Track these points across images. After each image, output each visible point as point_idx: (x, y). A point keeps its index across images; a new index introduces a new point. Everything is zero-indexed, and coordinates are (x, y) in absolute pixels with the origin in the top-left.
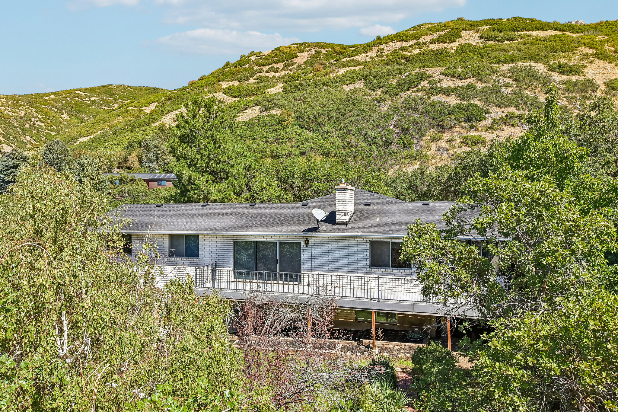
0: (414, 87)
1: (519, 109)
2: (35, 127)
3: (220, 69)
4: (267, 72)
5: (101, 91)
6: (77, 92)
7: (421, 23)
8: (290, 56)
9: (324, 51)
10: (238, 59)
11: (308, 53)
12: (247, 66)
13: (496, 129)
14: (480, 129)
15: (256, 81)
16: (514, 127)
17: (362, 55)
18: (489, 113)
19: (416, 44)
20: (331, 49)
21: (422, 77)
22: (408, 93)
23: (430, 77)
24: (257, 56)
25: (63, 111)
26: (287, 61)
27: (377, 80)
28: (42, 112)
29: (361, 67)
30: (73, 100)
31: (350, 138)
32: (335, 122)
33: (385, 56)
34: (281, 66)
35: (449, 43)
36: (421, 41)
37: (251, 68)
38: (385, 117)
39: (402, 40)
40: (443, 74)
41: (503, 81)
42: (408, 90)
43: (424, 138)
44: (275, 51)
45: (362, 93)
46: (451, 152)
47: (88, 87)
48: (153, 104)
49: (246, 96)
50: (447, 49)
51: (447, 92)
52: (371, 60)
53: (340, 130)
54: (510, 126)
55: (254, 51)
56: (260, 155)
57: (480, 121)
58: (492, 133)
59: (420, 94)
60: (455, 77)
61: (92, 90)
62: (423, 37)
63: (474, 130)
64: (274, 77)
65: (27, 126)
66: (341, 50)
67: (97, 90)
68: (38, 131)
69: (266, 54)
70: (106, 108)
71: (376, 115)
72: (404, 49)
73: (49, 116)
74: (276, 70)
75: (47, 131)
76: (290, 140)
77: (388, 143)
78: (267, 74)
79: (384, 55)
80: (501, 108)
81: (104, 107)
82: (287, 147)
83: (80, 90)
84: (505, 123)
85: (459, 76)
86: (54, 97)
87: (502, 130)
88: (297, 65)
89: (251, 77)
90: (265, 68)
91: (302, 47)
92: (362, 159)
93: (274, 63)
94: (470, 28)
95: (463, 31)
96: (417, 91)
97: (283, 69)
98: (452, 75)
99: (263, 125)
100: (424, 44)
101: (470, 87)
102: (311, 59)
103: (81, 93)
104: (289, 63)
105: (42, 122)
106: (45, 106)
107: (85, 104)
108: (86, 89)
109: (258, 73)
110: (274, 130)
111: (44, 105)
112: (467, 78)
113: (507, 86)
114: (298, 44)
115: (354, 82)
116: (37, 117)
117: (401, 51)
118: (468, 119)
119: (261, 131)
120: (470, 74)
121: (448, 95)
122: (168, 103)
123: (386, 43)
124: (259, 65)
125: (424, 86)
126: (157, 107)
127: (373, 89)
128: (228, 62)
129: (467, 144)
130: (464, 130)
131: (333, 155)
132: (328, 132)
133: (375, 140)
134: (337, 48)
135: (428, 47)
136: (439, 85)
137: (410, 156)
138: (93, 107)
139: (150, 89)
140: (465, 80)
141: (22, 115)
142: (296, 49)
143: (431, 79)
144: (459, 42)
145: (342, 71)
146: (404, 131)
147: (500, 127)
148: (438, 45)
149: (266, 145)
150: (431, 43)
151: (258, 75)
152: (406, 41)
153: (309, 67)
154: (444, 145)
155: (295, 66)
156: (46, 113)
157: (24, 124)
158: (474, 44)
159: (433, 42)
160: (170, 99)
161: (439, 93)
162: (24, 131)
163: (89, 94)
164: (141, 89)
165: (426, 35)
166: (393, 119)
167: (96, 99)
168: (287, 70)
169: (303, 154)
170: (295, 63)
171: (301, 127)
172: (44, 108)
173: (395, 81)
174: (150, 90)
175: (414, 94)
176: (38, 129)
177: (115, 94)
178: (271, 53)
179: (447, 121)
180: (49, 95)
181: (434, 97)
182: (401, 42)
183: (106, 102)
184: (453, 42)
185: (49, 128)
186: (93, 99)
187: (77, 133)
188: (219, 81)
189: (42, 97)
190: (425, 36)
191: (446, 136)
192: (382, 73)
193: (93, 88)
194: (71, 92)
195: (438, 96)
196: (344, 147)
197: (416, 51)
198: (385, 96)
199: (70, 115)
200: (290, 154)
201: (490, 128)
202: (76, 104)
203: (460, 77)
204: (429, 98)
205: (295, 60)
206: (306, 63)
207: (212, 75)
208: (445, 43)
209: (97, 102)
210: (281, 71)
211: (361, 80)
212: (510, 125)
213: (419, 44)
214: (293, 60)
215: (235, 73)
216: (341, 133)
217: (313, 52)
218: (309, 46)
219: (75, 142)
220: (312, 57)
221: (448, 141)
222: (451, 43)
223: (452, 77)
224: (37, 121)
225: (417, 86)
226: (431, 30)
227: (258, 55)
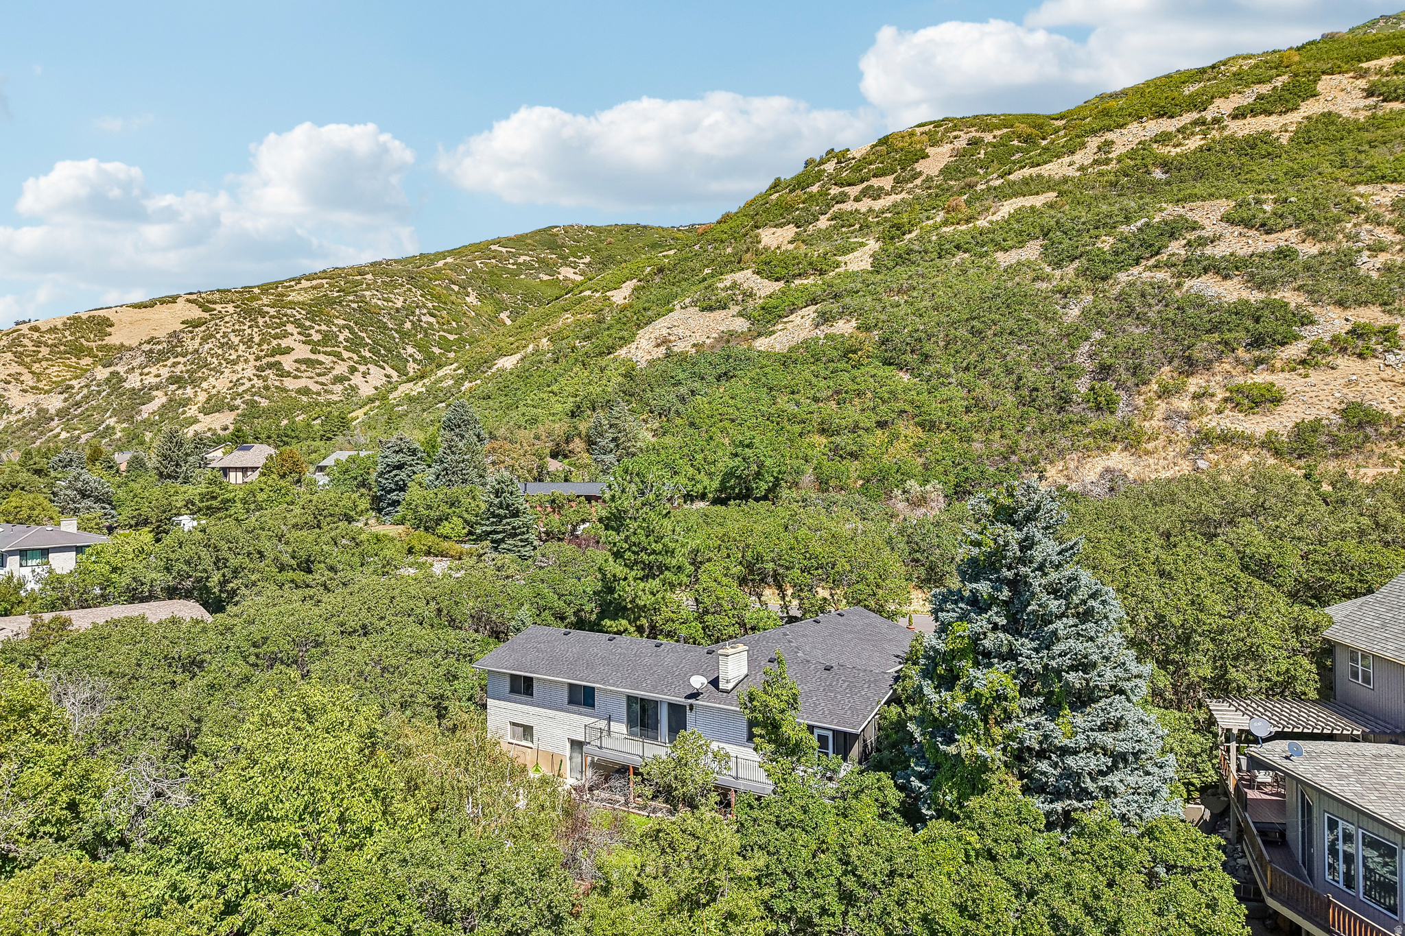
0: (1152, 256)
1: (1390, 312)
2: (421, 327)
3: (761, 196)
4: (857, 200)
5: (536, 241)
6: (493, 247)
7: (1223, 58)
8: (910, 156)
9: (988, 137)
10: (800, 168)
11: (951, 146)
12: (815, 189)
13: (1317, 365)
14: (1278, 364)
15: (833, 223)
16: (1364, 359)
17: (1059, 161)
18: (1312, 323)
19: (1195, 123)
20: (1005, 130)
21: (1172, 231)
22: (1135, 270)
23: (1194, 229)
24: (839, 162)
25: (469, 289)
26: (903, 169)
27: (1070, 239)
28: (432, 295)
29: (1052, 195)
30: (486, 264)
31: (983, 388)
32: (957, 352)
33: (1114, 162)
34: (887, 182)
35: (1281, 113)
36: (1209, 115)
37: (823, 193)
38: (1073, 336)
39: (1161, 116)
40: (1228, 220)
41: (1368, 234)
42: (1137, 264)
43: (1143, 388)
44: (878, 148)
45: (1031, 275)
46: (1195, 424)
47: (512, 234)
48: (628, 282)
49: (800, 275)
50: (1269, 133)
51: (1223, 269)
52: (1078, 174)
53: (967, 369)
54: (1354, 358)
55: (833, 150)
56: (797, 428)
57: (1283, 344)
58: (1306, 376)
59: (1160, 275)
60: (1253, 227)
61: (519, 242)
62: (1217, 102)
63: (1263, 369)
64: (870, 210)
65: (408, 325)
66: (1029, 131)
67: (529, 241)
68: (426, 335)
69: (858, 156)
70: (546, 278)
71: (1052, 331)
72: (1163, 138)
73: (445, 303)
74: (877, 194)
75: (441, 333)
76: (859, 394)
77: (1064, 401)
78: (856, 205)
79: (1111, 160)
80: (1347, 308)
81: (541, 275)
82: (852, 412)
83: (498, 242)
84: (1343, 350)
85: (1263, 225)
86: (452, 260)
87: (1333, 368)
88: (924, 177)
89: (822, 214)
90: (853, 191)
91: (938, 131)
92: (1002, 437)
93: (873, 176)
94: (1345, 67)
95: (1324, 77)
96: (1156, 266)
97: (894, 190)
98: (1247, 223)
99: (812, 360)
100: (1216, 121)
101: (1284, 254)
102: (956, 161)
103: (500, 249)
104: (905, 174)
105: (432, 315)
106: (437, 283)
107: (507, 271)
108: (509, 239)
109: (837, 203)
110: (832, 373)
111: (436, 280)
112: (1283, 230)
113: (1377, 248)
114: (931, 123)
115: (1021, 244)
116: (425, 306)
117: (1155, 146)
118: (1256, 341)
119: (807, 374)
120: (1290, 220)
121: (1226, 277)
122: (657, 280)
123: (1121, 126)
124: (842, 185)
125: (1173, 255)
126: (635, 289)
127: (1058, 265)
128: (778, 179)
129: (1237, 405)
130: (1240, 368)
131: (944, 426)
132: (939, 375)
133: (1035, 394)
134: (1021, 128)
135: (1224, 128)
136: (1208, 251)
137: (1105, 433)
138: (523, 277)
139: (627, 228)
140: (1276, 235)
141: (399, 304)
142: (925, 138)
143: (1192, 236)
144: (1310, 108)
145: (1007, 208)
146: (1105, 371)
147: (1331, 358)
148: (1253, 120)
149: (814, 407)
150: (1233, 118)
151: (837, 207)
152: (1171, 117)
153: (951, 180)
154: (1185, 404)
155: (918, 182)
156: (438, 297)
157: (403, 323)
158: (1346, 114)
159: (1238, 114)
160: (661, 270)
161: (1206, 273)
162: (404, 335)
163: (513, 250)
164: (611, 231)
165: (1225, 95)
166: (1087, 339)
167: (528, 258)
168: (902, 191)
169: (882, 425)
170: (920, 173)
171: (887, 362)
172: (436, 285)
173: (1111, 240)
174: (628, 231)
175: (1148, 274)
176: (426, 332)
177: (563, 246)
178: (868, 154)
179: (1200, 351)
180: (443, 255)
181: (1194, 282)
182: (1160, 120)
183: (545, 265)
184: (1292, 110)
185: (445, 327)
186: (521, 260)
187: (494, 347)
188: (757, 227)
189: (432, 262)
190: (1222, 99)
191: (1194, 384)
192: (1084, 223)
193: (521, 236)
194: (482, 249)
195: (1204, 278)
196: (968, 410)
197: (1194, 143)
198: (1080, 281)
199: (481, 297)
200: (855, 428)
201: (1303, 362)
202: (491, 273)
203: (1266, 228)
204: (1179, 285)
205: (919, 167)
206: (946, 172)
207: (742, 212)
208: (1270, 114)
209: (529, 266)
210: (888, 194)
211: (1038, 238)
212: (1354, 354)
213: (1204, 123)
214: (916, 165)
215: (789, 208)
216: (966, 377)
217: (961, 143)
218: (955, 128)
219: (490, 368)
220: (960, 154)
221: (1196, 397)
222: (1285, 113)
223: (1246, 226)
224: (424, 315)
225: (1157, 253)
226: (1241, 80)
227: (841, 157)
